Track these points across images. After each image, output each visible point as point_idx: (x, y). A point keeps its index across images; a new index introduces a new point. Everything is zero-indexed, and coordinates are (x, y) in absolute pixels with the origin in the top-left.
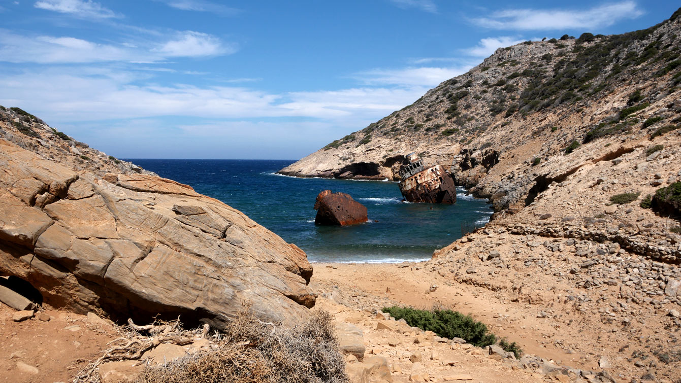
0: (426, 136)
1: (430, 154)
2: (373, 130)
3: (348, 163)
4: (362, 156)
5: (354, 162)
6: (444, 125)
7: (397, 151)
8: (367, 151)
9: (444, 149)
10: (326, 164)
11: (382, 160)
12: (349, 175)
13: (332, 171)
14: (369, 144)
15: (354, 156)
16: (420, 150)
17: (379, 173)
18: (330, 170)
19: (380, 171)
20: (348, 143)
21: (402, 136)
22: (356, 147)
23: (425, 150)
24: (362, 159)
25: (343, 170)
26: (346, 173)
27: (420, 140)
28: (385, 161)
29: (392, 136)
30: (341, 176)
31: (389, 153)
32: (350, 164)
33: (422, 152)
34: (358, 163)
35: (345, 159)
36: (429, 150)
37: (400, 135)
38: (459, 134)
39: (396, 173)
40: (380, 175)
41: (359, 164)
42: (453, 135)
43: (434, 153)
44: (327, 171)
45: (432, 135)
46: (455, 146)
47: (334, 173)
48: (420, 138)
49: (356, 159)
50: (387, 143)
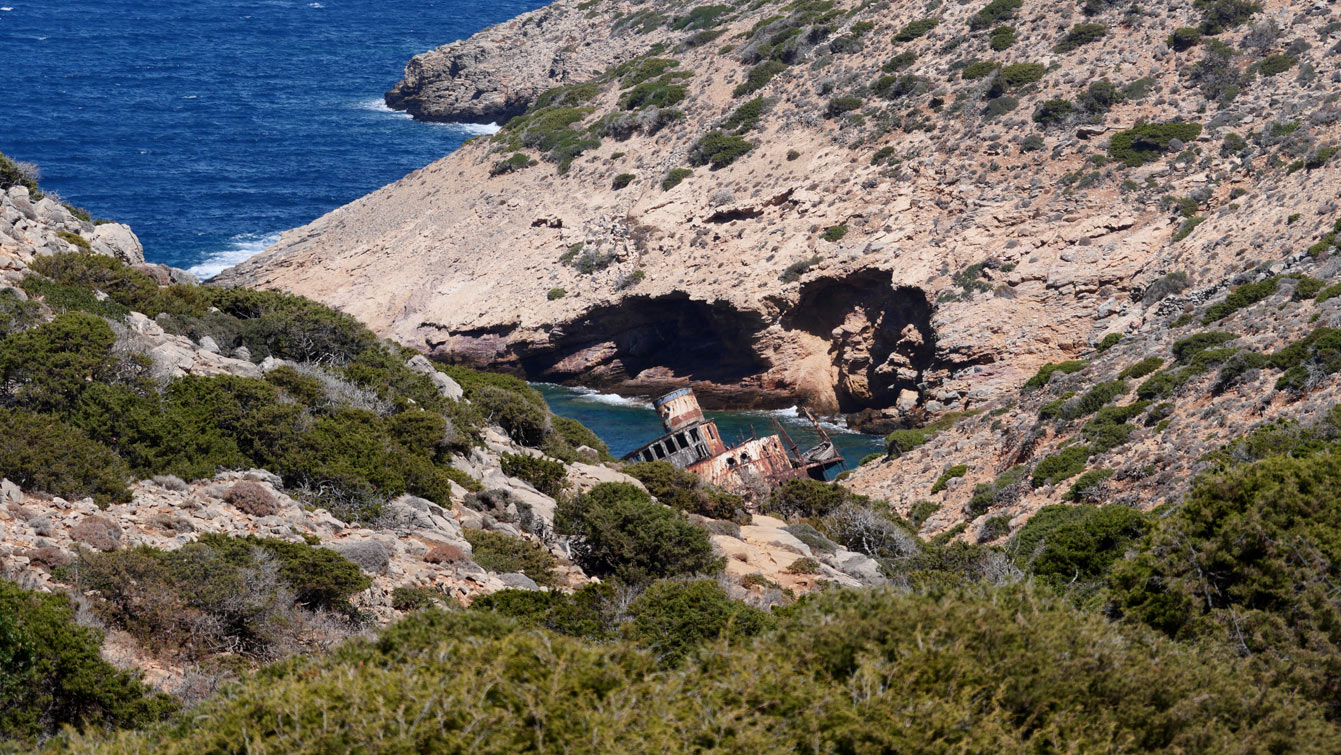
0: (1029, 156)
1: (1014, 276)
2: (789, 58)
3: (604, 289)
4: (686, 249)
5: (638, 290)
6: (1137, 90)
7: (864, 241)
8: (719, 218)
9: (1092, 251)
10: (483, 287)
11: (776, 288)
12: (606, 361)
13: (514, 337)
14: (740, 169)
15: (640, 246)
16: (974, 245)
17: (766, 365)
18: (502, 330)
19: (769, 353)
20: (635, 141)
21: (918, 137)
22: (666, 186)
23: (998, 249)
24: (680, 271)
25: (573, 336)
26: (595, 354)
27: (992, 177)
28: (794, 297)
29: (870, 125)
30: (561, 366)
31: (824, 247)
32: (615, 299)
33: (980, 257)
34: (654, 294)
35: (590, 266)
36: (1014, 252)
37: (908, 130)
38: (1188, 158)
39: (855, 366)
40: (765, 376)
41: (663, 300)
42: (1160, 166)
43: (1036, 270)
44: (477, 333)
45: (1057, 154)
46: (1145, 234)
47: (521, 345)
48: (995, 168)
49: (649, 271)
50: (828, 175)
